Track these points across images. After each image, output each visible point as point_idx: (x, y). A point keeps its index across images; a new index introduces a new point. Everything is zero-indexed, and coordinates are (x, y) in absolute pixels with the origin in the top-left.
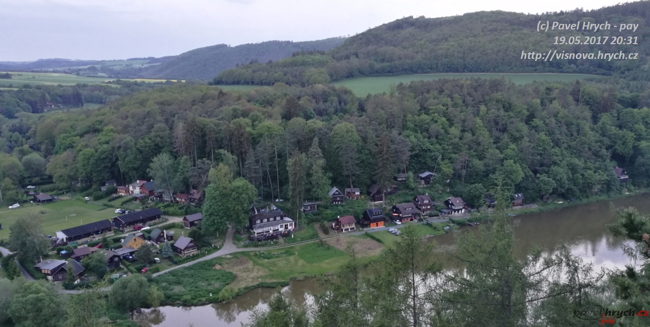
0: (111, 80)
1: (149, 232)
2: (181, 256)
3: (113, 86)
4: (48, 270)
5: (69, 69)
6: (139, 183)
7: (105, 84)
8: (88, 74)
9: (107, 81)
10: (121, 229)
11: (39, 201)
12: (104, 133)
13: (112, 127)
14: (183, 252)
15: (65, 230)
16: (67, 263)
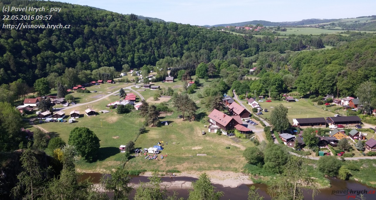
0: (343, 31)
1: (349, 130)
2: (369, 151)
3: (343, 35)
4: (285, 139)
5: (319, 25)
6: (349, 99)
7: (338, 34)
8: (329, 28)
9: (340, 32)
11: (288, 100)
12: (331, 65)
13: (337, 61)
15: (298, 119)
16: (296, 137)
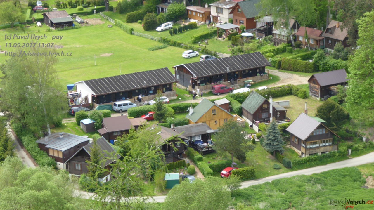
1: (241, 98)
2: (300, 152)
4: (58, 151)
6: (230, 3)
10: (190, 88)
14: (302, 145)
15: (91, 81)
16: (90, 142)
